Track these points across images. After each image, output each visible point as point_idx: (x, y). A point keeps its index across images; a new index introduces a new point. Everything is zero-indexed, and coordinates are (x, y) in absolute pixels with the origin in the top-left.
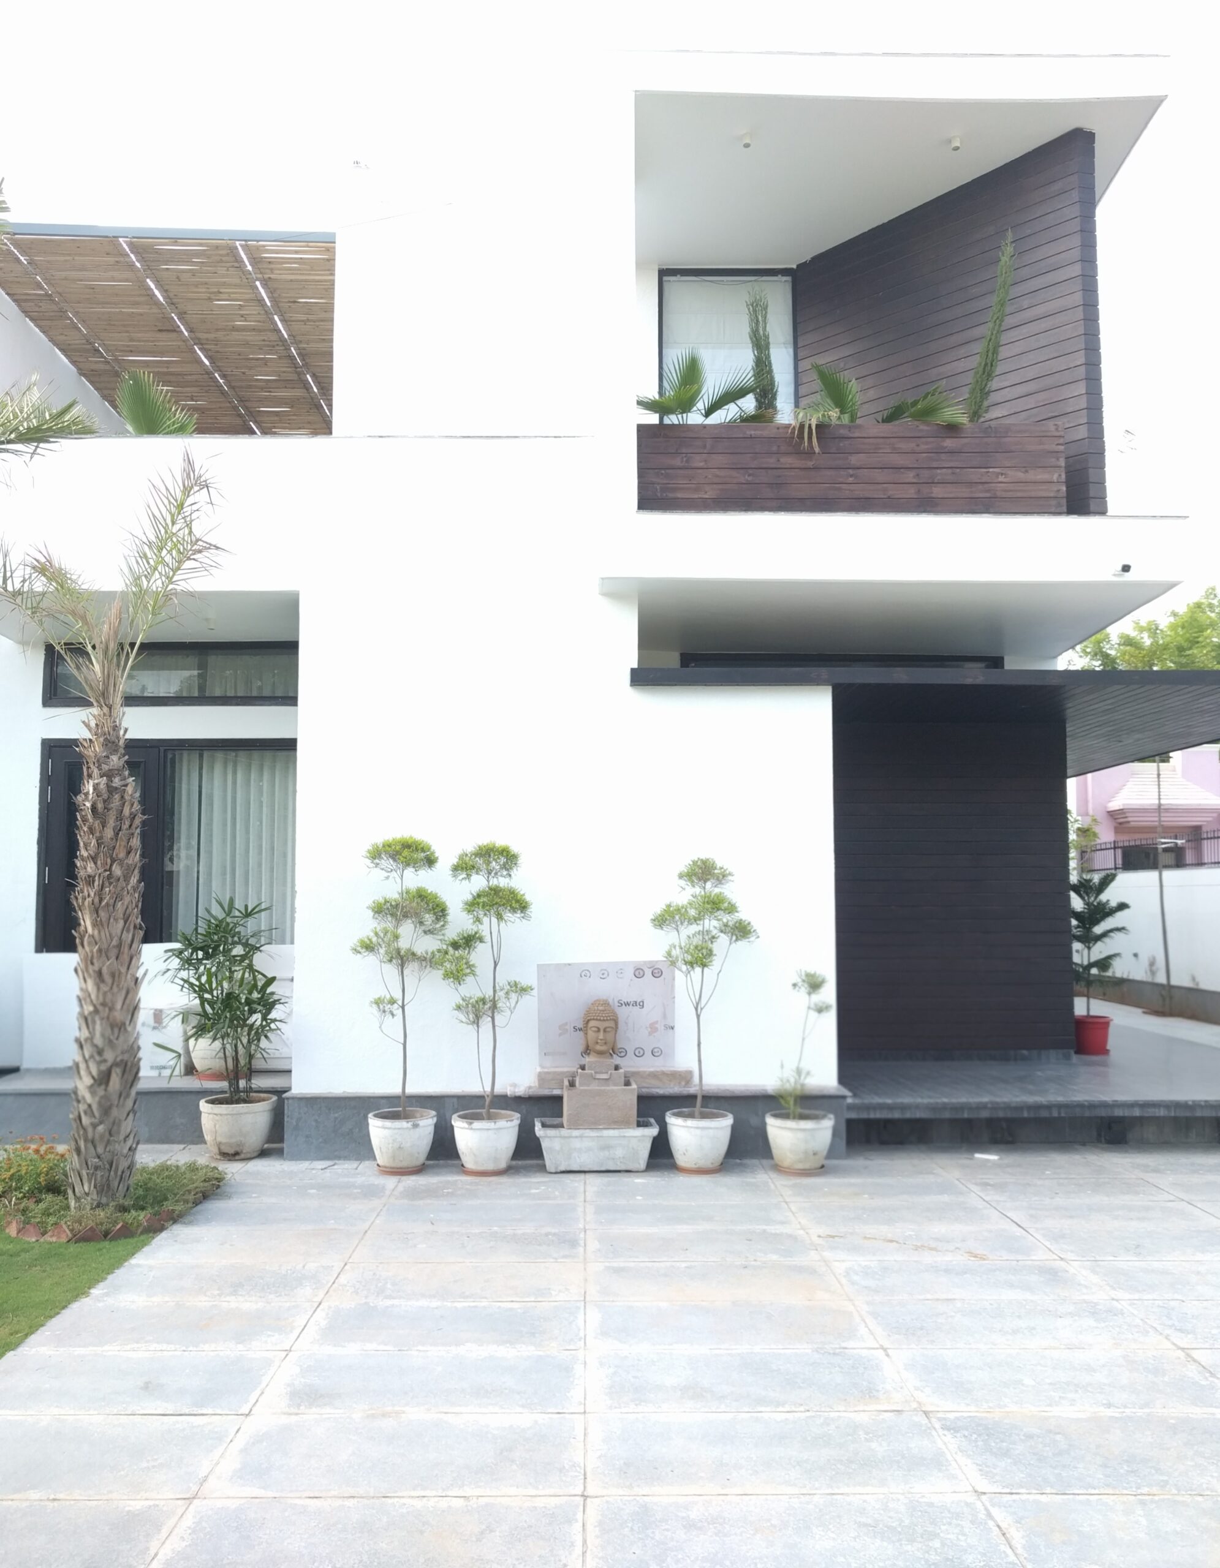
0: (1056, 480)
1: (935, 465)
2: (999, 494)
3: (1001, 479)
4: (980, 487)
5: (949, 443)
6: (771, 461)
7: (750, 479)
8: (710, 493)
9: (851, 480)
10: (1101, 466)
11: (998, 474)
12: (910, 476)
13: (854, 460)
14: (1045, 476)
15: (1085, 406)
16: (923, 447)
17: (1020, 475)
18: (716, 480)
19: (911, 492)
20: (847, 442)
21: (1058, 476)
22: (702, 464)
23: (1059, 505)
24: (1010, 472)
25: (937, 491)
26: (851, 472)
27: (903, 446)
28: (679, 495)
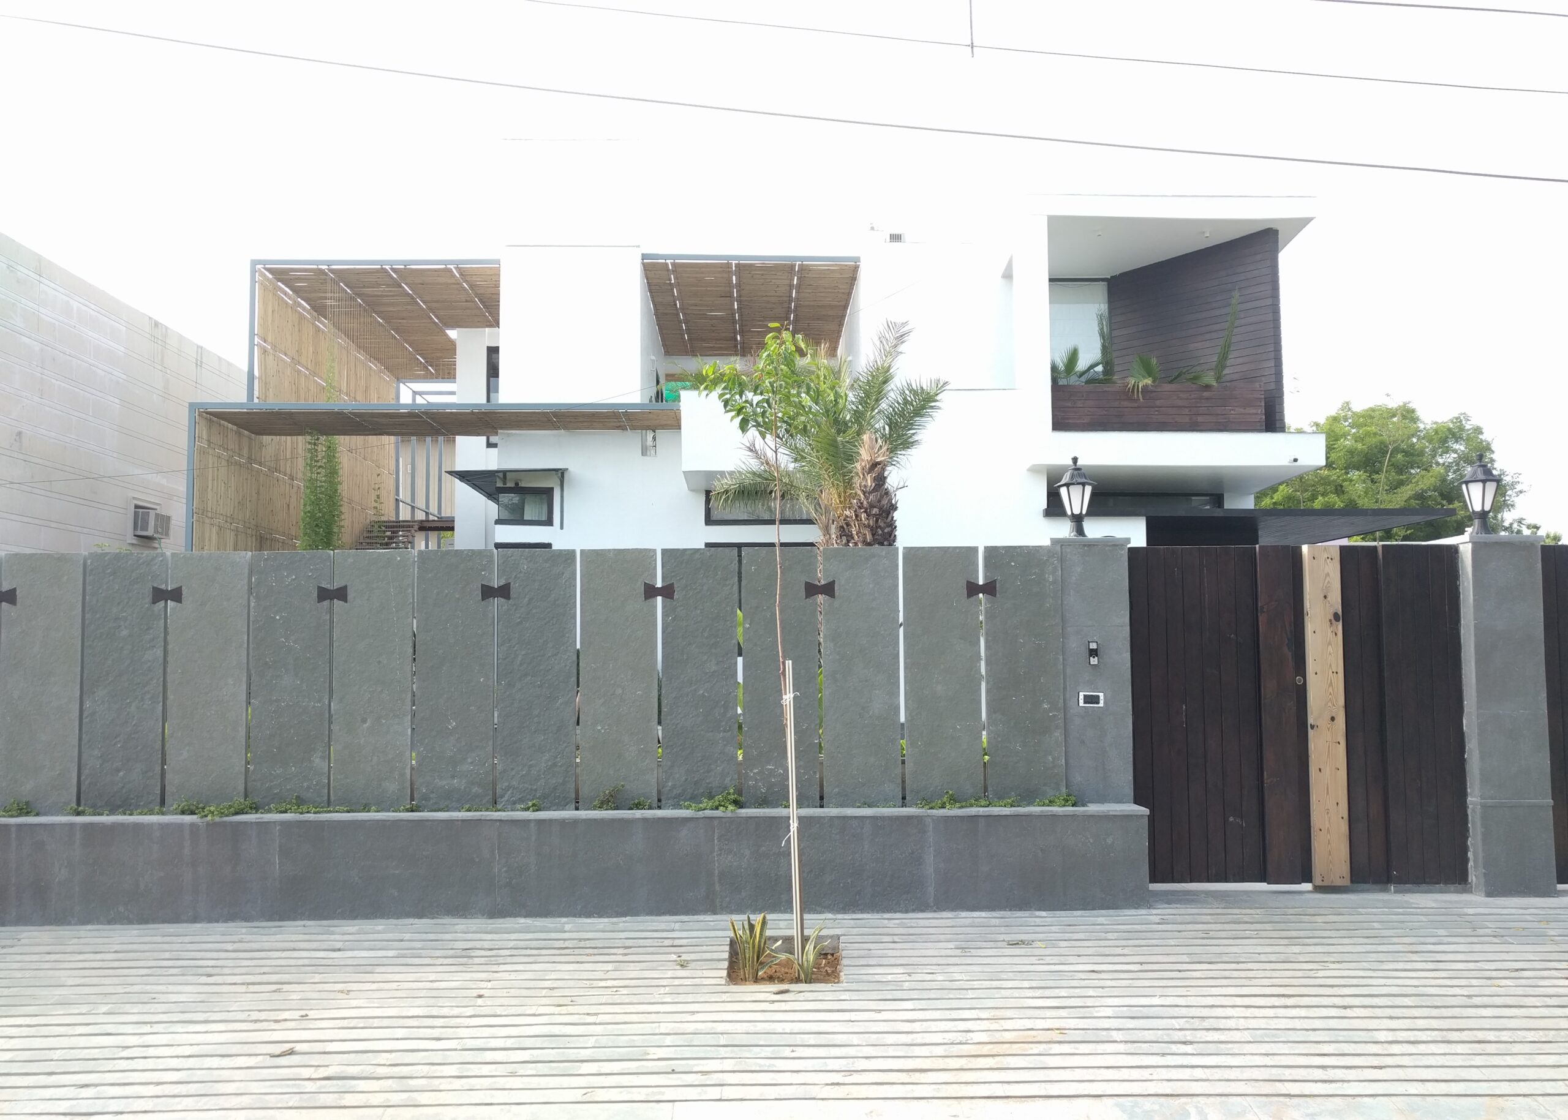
0: (1259, 413)
1: (1199, 405)
2: (1231, 420)
3: (1232, 412)
4: (1222, 417)
5: (1206, 394)
6: (1116, 404)
7: (1106, 413)
8: (1086, 420)
9: (1157, 413)
10: (1281, 403)
11: (1231, 410)
12: (1186, 411)
13: (1158, 403)
14: (1254, 411)
15: (1274, 372)
16: (1193, 396)
17: (1242, 410)
18: (1090, 414)
19: (1187, 419)
20: (1154, 394)
21: (1261, 411)
22: (1081, 405)
23: (1261, 426)
24: (1237, 409)
25: (1200, 419)
26: (1157, 409)
27: (1182, 395)
28: (1070, 421)
